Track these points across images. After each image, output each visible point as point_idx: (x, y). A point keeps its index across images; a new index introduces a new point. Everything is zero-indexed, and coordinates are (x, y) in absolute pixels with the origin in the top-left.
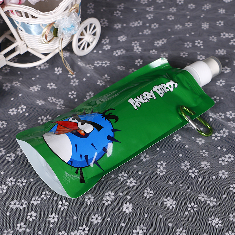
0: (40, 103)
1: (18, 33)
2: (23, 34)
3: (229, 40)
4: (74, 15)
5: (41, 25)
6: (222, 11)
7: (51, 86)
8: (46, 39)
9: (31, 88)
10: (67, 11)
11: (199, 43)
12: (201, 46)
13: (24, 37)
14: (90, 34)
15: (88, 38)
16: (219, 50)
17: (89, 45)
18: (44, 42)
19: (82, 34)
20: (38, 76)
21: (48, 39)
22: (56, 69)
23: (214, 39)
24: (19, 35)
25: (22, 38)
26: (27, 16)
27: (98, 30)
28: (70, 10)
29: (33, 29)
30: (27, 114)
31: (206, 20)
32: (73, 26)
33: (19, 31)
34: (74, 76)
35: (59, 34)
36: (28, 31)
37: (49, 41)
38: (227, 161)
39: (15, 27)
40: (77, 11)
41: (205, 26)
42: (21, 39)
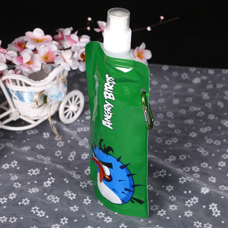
0: (29, 159)
1: (12, 101)
2: (17, 102)
3: (196, 112)
4: (61, 85)
5: (33, 93)
6: (191, 90)
7: (40, 147)
8: (37, 104)
9: (22, 148)
10: (55, 82)
11: (170, 114)
12: (171, 117)
13: (18, 105)
14: (75, 105)
15: (73, 107)
16: (188, 120)
17: (73, 115)
18: (35, 107)
19: (67, 103)
20: (28, 139)
21: (39, 104)
22: (44, 134)
23: (184, 112)
24: (13, 103)
25: (16, 106)
26: (21, 85)
27: (82, 102)
28: (58, 80)
29: (26, 96)
30: (18, 168)
31: (176, 97)
32: (60, 94)
33: (14, 100)
34: (60, 139)
35: (48, 100)
36: (21, 99)
37: (40, 107)
38: (193, 203)
39: (11, 95)
40: (64, 82)
41: (176, 101)
42: (15, 108)
